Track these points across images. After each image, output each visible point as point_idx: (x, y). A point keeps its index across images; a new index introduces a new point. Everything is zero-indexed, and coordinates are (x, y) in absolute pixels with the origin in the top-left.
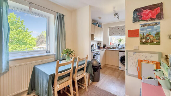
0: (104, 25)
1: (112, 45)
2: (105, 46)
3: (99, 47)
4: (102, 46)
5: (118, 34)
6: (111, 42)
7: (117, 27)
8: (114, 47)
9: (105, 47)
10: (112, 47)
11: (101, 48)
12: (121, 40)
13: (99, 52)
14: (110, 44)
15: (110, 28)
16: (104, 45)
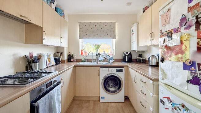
0: (69, 15)
1: (84, 54)
2: (71, 58)
3: (57, 61)
4: (66, 58)
5: (94, 36)
6: (82, 51)
7: (93, 23)
8: (87, 59)
9: (72, 60)
10: (85, 59)
11: (63, 62)
12: (100, 46)
13: (55, 78)
14: (80, 54)
15: (80, 22)
16: (69, 55)
